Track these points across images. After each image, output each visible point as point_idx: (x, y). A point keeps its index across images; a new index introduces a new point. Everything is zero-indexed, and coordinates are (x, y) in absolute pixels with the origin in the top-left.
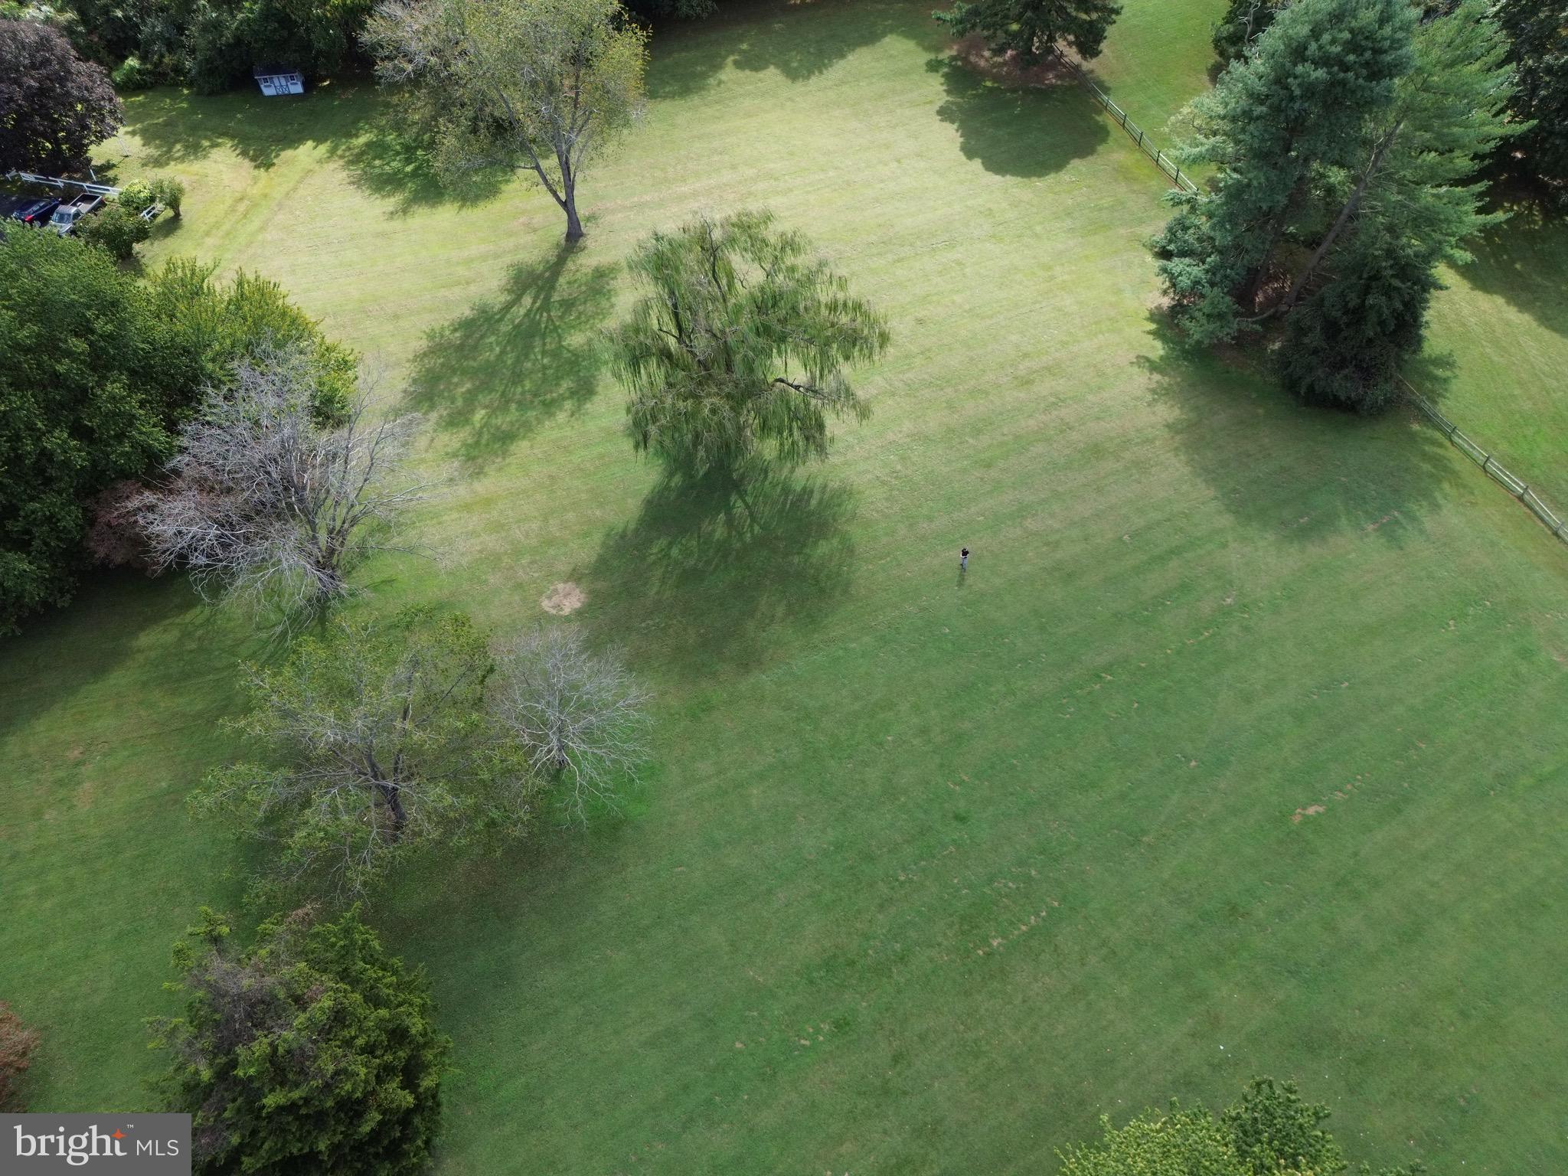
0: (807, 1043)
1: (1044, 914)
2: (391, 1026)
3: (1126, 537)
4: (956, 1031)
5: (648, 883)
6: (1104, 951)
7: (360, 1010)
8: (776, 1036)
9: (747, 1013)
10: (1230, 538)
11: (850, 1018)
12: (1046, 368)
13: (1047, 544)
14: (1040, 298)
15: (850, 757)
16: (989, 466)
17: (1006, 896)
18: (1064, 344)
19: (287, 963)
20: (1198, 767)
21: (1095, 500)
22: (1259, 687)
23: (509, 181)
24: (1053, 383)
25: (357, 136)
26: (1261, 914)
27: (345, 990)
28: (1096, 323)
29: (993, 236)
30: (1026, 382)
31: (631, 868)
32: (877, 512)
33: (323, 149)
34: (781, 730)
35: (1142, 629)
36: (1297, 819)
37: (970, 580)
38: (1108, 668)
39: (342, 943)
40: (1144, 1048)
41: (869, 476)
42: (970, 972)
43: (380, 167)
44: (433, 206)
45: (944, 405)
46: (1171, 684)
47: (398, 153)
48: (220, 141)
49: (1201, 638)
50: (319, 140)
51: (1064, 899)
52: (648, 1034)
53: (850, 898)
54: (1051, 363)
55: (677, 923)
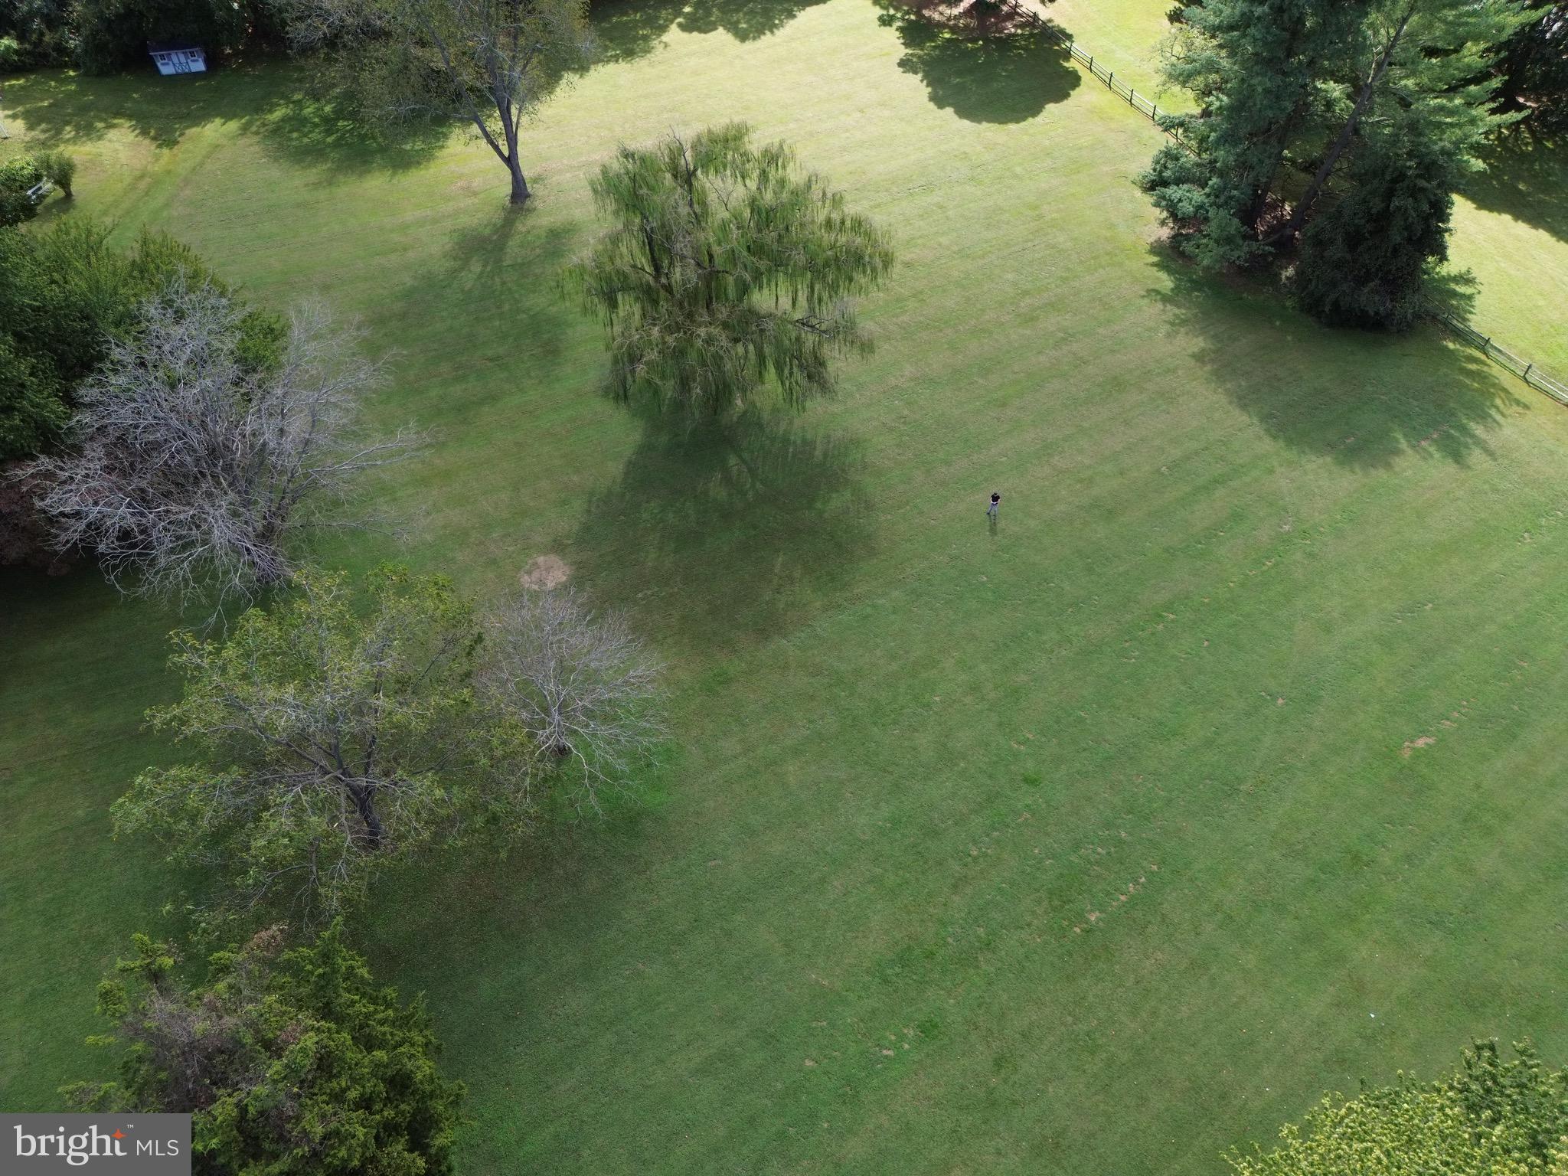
0: (890, 1053)
1: (1143, 880)
2: (390, 1072)
3: (1164, 469)
4: (1065, 1025)
5: (678, 882)
6: (1220, 916)
7: (349, 1054)
8: (853, 1049)
9: (814, 1025)
10: (1275, 464)
11: (938, 1019)
12: (1049, 304)
13: (1081, 481)
14: (1031, 237)
15: (895, 722)
16: (1004, 405)
17: (1098, 863)
18: (1064, 280)
19: (251, 1000)
20: (1286, 704)
21: (1124, 434)
22: (1335, 615)
23: (442, 147)
24: (1059, 318)
25: (271, 111)
26: (1388, 862)
27: (329, 1029)
28: (1094, 258)
29: (972, 179)
30: (1030, 319)
31: (657, 867)
32: (889, 459)
33: (233, 125)
34: (812, 698)
35: (1199, 563)
36: (1407, 754)
37: (1001, 524)
38: (1169, 607)
39: (320, 971)
40: (1285, 1024)
41: (875, 423)
42: (1070, 955)
43: (297, 139)
44: (361, 175)
45: (946, 346)
46: (1240, 618)
47: (316, 125)
48: (116, 121)
49: (1265, 568)
50: (228, 117)
51: (1163, 862)
52: (698, 1060)
53: (917, 880)
54: (1053, 299)
55: (718, 925)
